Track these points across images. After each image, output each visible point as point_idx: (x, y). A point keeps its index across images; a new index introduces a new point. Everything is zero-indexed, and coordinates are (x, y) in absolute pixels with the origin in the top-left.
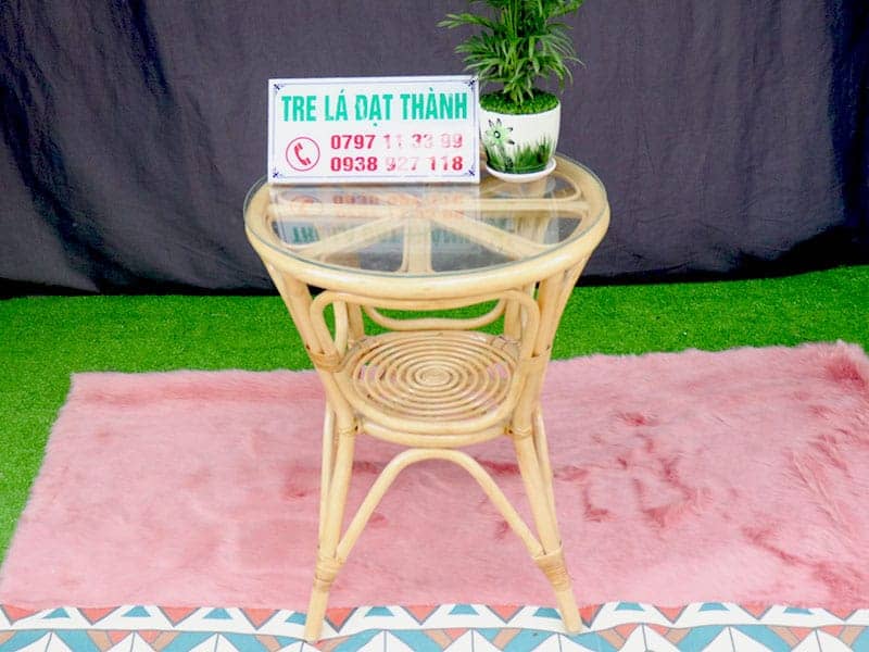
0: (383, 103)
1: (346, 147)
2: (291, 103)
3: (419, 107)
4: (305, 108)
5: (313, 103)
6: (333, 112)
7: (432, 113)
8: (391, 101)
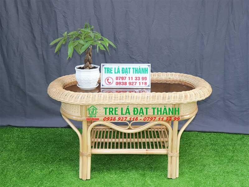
0: (128, 70)
3: (136, 71)
4: (110, 70)
6: (116, 71)
8: (130, 69)
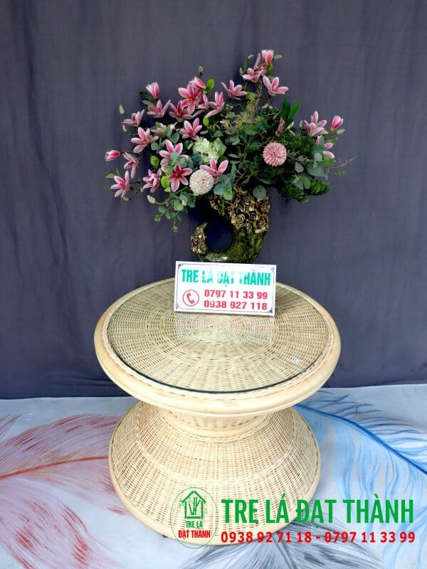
1: (212, 296)
2: (186, 273)
5: (197, 274)
7: (253, 282)
